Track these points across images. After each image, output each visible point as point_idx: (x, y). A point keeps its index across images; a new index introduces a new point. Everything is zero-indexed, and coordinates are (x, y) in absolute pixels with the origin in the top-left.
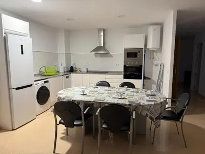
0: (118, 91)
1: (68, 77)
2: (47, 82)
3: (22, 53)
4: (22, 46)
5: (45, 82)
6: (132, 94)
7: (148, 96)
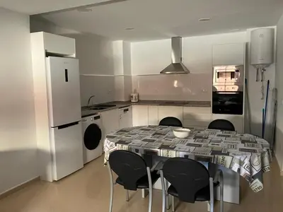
0: (198, 135)
1: (127, 110)
2: (99, 117)
3: (67, 80)
4: (66, 70)
5: (96, 118)
6: (219, 139)
7: (243, 142)
